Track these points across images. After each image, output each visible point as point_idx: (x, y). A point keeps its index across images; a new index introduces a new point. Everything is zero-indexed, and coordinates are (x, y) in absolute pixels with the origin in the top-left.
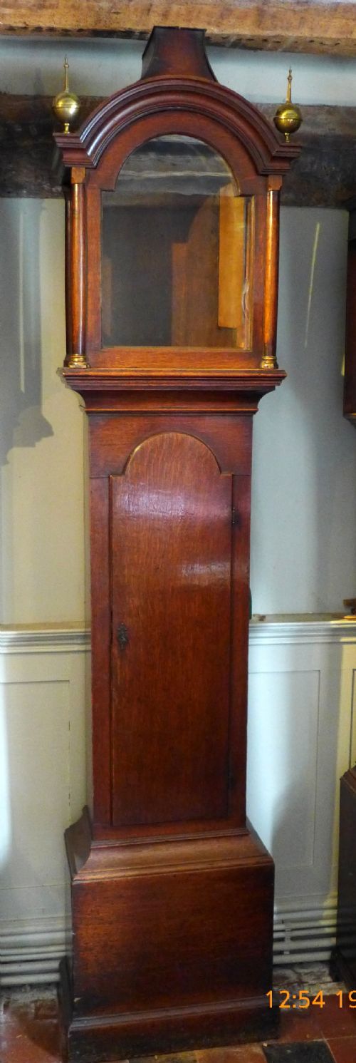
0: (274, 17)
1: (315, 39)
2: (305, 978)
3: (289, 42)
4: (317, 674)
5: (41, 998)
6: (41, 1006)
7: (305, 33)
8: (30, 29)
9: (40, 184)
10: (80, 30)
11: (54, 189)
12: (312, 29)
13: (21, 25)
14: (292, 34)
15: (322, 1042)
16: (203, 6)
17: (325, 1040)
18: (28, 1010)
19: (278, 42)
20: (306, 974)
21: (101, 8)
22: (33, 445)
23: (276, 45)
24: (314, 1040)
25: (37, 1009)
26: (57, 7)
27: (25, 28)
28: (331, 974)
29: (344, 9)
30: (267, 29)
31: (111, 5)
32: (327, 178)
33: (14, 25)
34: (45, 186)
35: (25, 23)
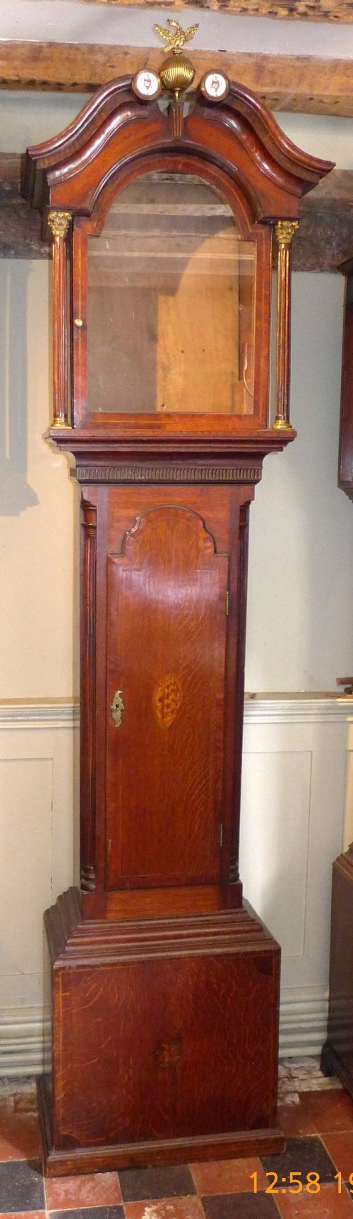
0: (273, 73)
1: (314, 97)
2: (295, 1073)
3: (288, 100)
4: (309, 753)
5: (19, 1092)
6: (21, 1099)
7: (305, 90)
8: (23, 82)
9: (28, 245)
10: (75, 84)
11: (42, 251)
12: (311, 86)
13: (14, 78)
14: (293, 91)
15: (316, 1137)
16: (201, 61)
17: (319, 1135)
18: (8, 1103)
19: (276, 99)
20: (296, 1069)
21: (96, 61)
22: (17, 514)
23: (273, 102)
24: (308, 1135)
25: (17, 1103)
26: (51, 60)
27: (18, 81)
28: (322, 1069)
29: (346, 66)
30: (266, 85)
31: (107, 58)
32: (322, 243)
33: (7, 78)
34: (34, 247)
35: (18, 76)
